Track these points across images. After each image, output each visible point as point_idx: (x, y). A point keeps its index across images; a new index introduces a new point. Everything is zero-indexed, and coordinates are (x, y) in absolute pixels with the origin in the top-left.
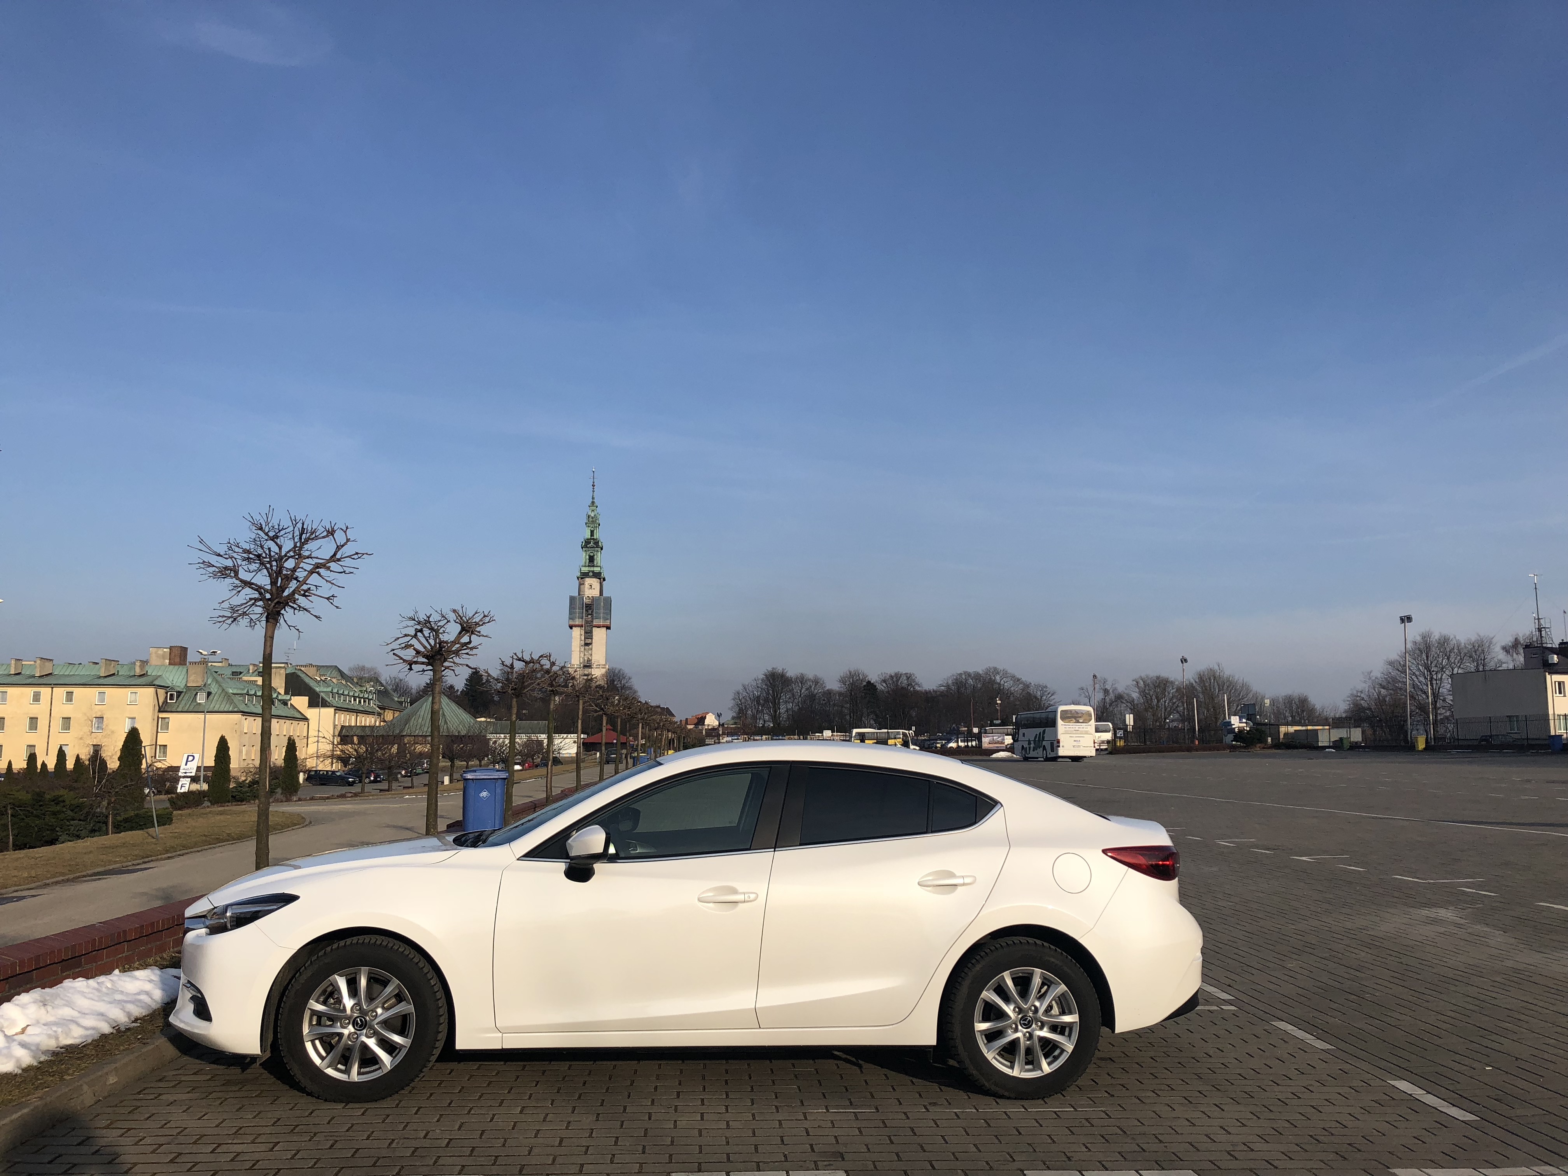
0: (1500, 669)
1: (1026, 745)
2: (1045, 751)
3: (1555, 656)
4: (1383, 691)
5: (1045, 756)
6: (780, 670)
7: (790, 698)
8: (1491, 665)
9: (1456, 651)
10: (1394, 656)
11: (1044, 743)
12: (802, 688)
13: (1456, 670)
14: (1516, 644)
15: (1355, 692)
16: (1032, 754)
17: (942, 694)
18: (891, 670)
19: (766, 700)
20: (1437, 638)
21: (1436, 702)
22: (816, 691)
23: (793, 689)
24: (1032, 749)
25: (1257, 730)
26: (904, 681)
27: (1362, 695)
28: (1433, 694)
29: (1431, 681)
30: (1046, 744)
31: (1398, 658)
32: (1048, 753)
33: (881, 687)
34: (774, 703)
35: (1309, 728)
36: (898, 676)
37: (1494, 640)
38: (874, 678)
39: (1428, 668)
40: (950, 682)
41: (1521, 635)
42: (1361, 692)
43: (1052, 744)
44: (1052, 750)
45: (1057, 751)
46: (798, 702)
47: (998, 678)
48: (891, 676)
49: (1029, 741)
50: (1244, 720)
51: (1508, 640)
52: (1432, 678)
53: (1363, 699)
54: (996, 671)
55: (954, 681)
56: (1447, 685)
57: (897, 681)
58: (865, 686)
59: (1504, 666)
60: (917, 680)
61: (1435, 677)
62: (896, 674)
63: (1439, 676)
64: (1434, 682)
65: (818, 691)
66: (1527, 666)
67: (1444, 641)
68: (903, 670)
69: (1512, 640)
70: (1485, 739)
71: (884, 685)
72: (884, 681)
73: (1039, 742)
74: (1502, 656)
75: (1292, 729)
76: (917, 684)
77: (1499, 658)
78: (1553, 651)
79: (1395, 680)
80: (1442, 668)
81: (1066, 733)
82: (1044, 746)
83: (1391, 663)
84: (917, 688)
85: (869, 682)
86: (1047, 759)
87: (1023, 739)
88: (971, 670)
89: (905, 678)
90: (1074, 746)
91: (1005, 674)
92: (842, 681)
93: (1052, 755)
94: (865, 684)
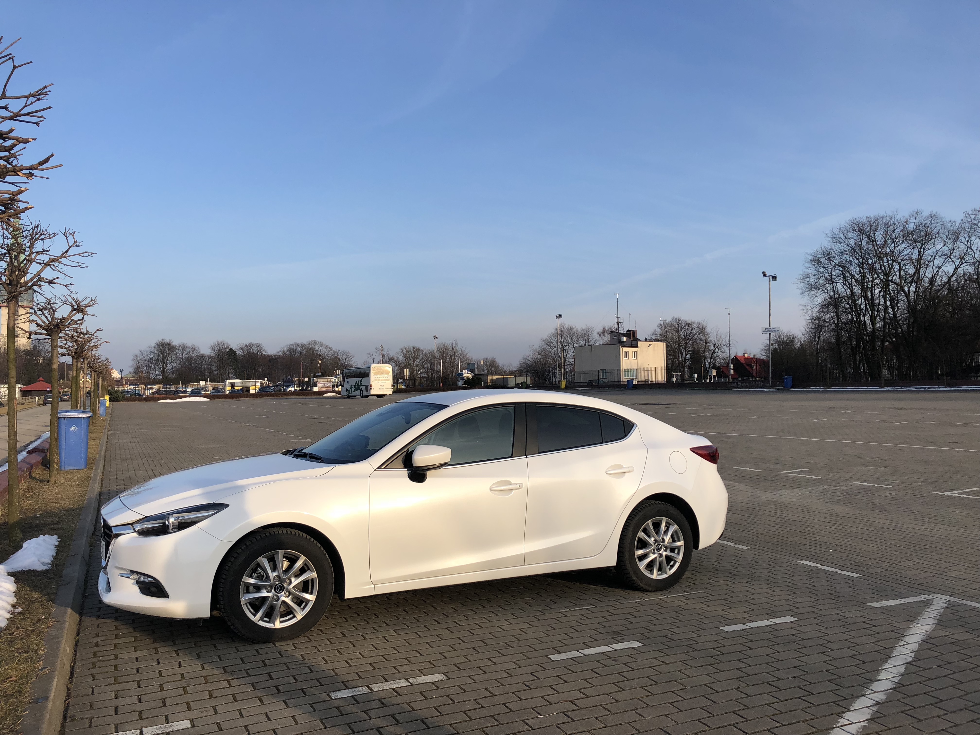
0: (596, 344)
1: (349, 388)
2: (361, 392)
3: (625, 338)
4: (540, 357)
5: (361, 395)
6: (167, 340)
7: (175, 360)
8: (592, 342)
9: (576, 334)
10: (545, 337)
11: (361, 387)
12: (183, 352)
13: (575, 344)
14: (604, 331)
15: (525, 357)
16: (353, 394)
17: (279, 357)
18: (246, 342)
19: (157, 361)
20: (567, 327)
21: (565, 362)
22: (193, 355)
23: (177, 354)
24: (353, 390)
25: (477, 378)
26: (255, 349)
27: (529, 358)
28: (564, 358)
29: (563, 351)
30: (363, 388)
31: (547, 338)
32: (364, 393)
33: (239, 352)
34: (163, 363)
35: (505, 376)
36: (251, 345)
37: (594, 329)
38: (234, 346)
39: (562, 344)
40: (285, 349)
41: (607, 326)
42: (529, 356)
43: (366, 388)
44: (367, 391)
45: (370, 391)
46: (181, 362)
47: (317, 348)
48: (246, 345)
49: (351, 386)
50: (469, 372)
51: (600, 329)
52: (563, 349)
53: (529, 361)
54: (315, 343)
55: (288, 349)
56: (570, 353)
57: (250, 349)
58: (228, 352)
59: (598, 343)
60: (264, 348)
61: (565, 348)
62: (250, 344)
63: (567, 348)
64: (564, 351)
65: (193, 354)
66: (611, 343)
67: (570, 329)
68: (255, 341)
69: (602, 329)
70: (591, 382)
71: (242, 351)
72: (242, 349)
73: (357, 387)
74: (596, 337)
75: (495, 377)
76: (263, 351)
77: (597, 339)
78: (624, 335)
79: (545, 349)
80: (569, 344)
81: (375, 380)
82: (361, 389)
83: (544, 341)
84: (264, 353)
85: (231, 349)
86: (363, 397)
87: (347, 385)
88: (299, 342)
89: (256, 347)
90: (380, 389)
91: (321, 344)
92: (212, 348)
93: (366, 394)
94: (228, 350)
